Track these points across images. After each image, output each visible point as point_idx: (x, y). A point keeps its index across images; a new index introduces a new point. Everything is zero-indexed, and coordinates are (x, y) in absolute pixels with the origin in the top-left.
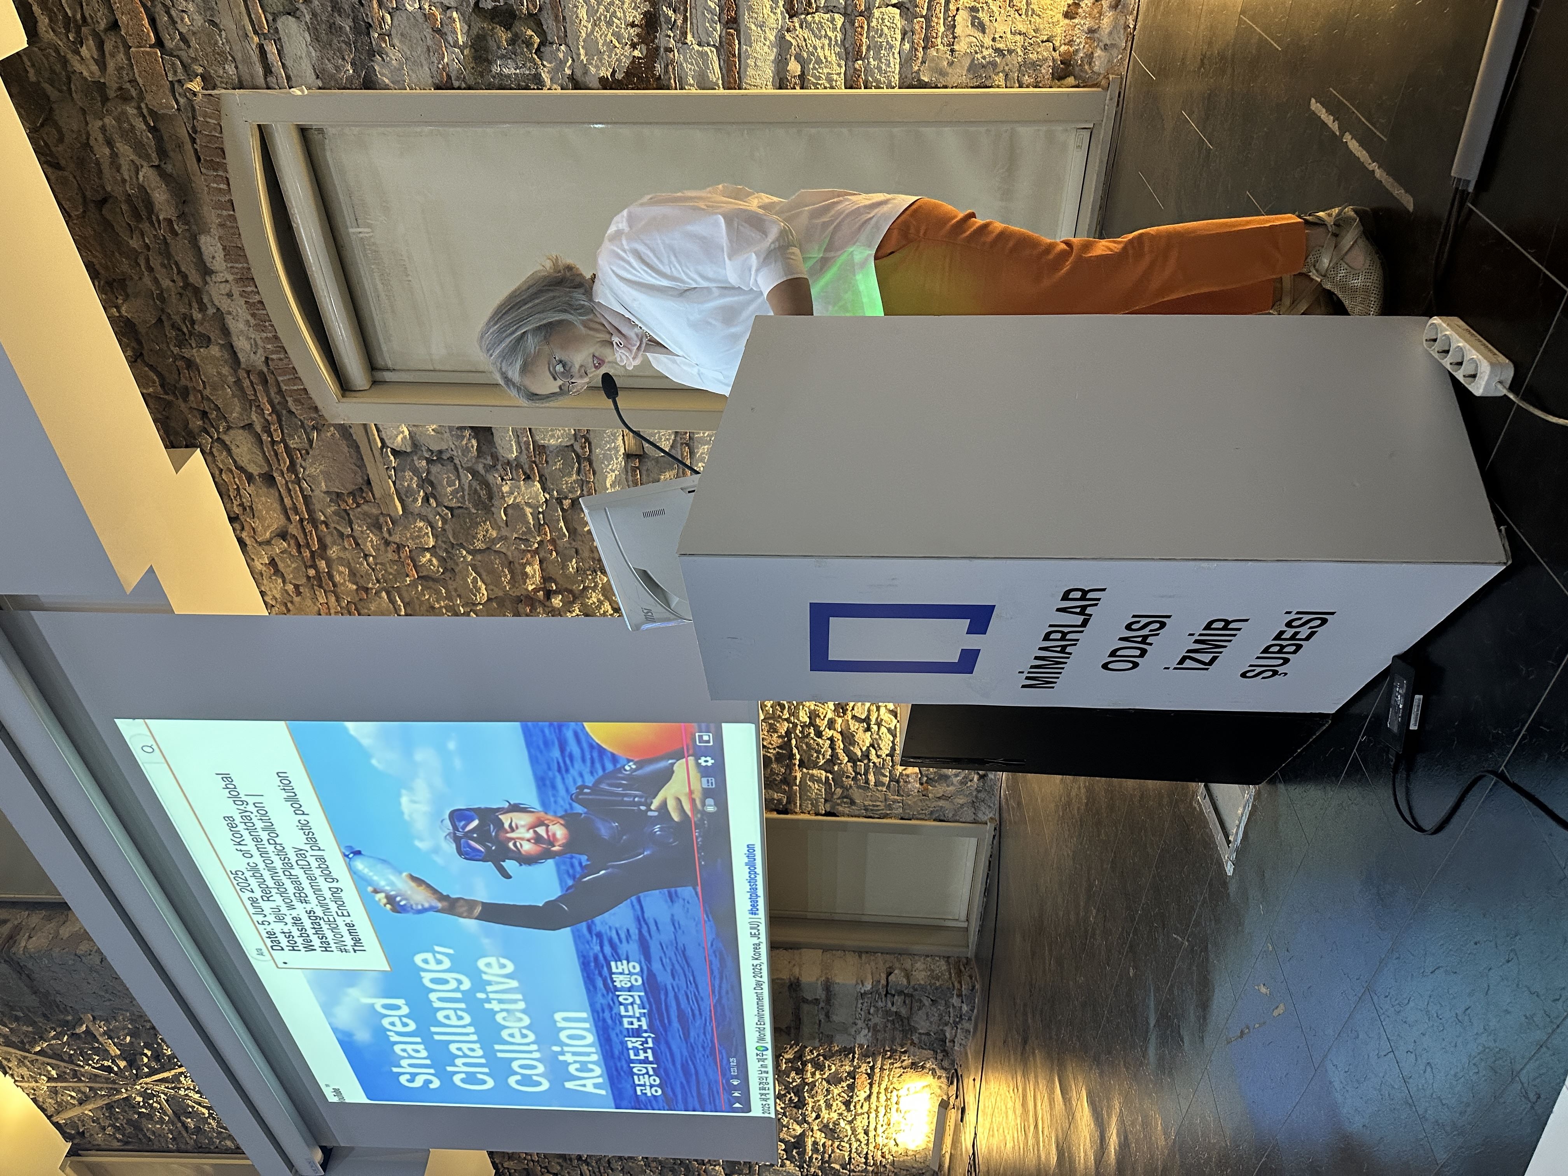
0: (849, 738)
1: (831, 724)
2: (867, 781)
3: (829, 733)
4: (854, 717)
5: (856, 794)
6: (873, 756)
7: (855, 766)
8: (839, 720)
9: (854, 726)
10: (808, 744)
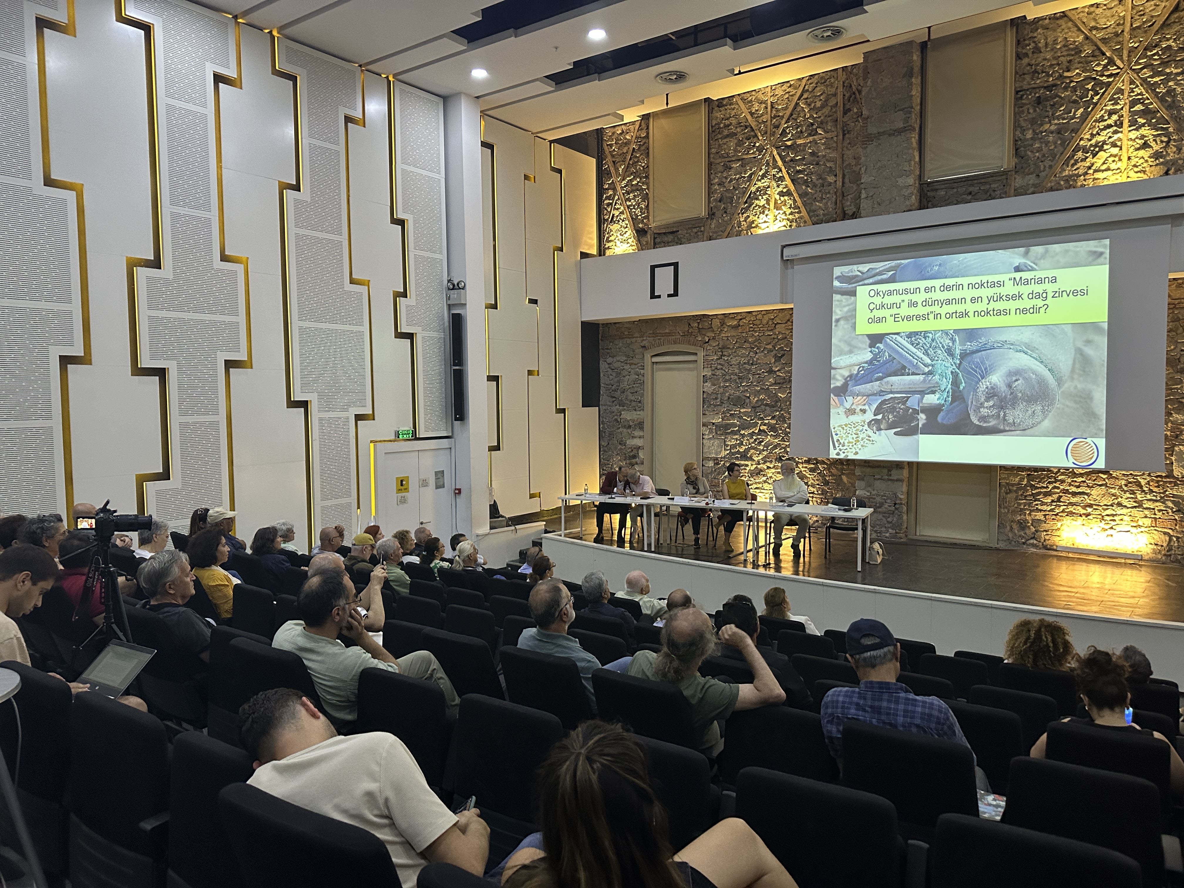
0: (1047, 494)
1: (1058, 488)
2: (1020, 500)
3: (1051, 487)
4: (1062, 496)
5: (1013, 495)
6: (1037, 503)
7: (1029, 495)
8: (1058, 491)
9: (1055, 496)
10: (1044, 478)
